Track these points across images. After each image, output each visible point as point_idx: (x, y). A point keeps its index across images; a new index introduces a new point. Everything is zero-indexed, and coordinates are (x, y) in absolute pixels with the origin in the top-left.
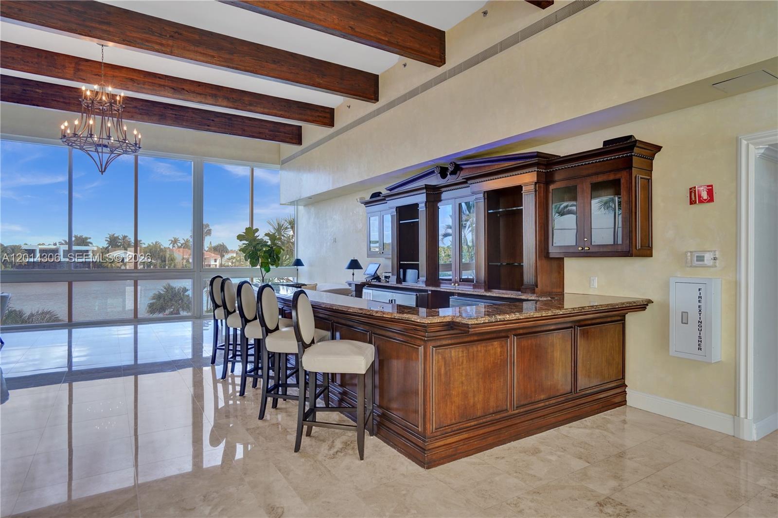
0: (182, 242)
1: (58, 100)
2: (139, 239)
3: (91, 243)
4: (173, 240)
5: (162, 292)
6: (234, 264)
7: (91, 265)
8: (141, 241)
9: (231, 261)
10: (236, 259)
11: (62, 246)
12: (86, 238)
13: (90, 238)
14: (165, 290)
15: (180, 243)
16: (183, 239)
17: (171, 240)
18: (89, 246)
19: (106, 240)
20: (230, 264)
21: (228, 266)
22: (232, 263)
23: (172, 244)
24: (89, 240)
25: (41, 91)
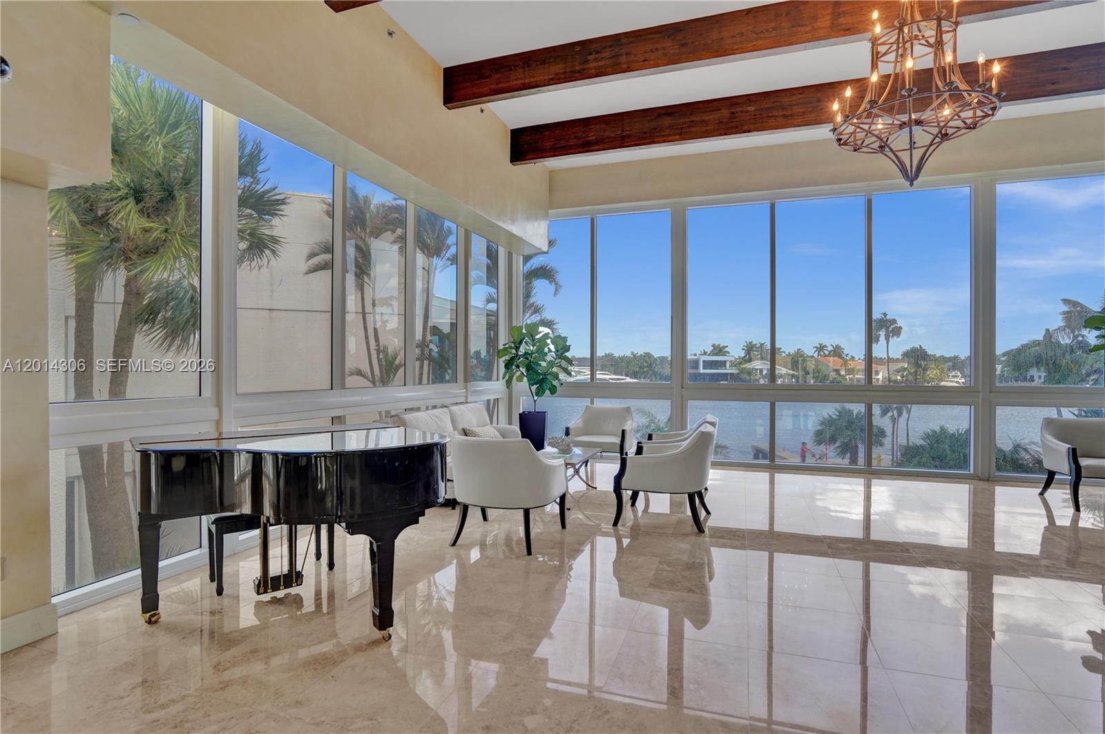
0: (830, 348)
1: (776, 114)
2: (777, 346)
3: (729, 353)
4: (819, 346)
5: (834, 417)
6: (904, 379)
7: (729, 377)
8: (780, 349)
9: (900, 374)
10: (909, 372)
11: (701, 356)
12: (724, 347)
13: (727, 347)
14: (837, 413)
15: (827, 350)
16: (832, 345)
17: (816, 347)
18: (726, 355)
19: (743, 349)
20: (899, 378)
21: (896, 381)
22: (903, 377)
23: (817, 352)
24: (726, 349)
25: (752, 109)
